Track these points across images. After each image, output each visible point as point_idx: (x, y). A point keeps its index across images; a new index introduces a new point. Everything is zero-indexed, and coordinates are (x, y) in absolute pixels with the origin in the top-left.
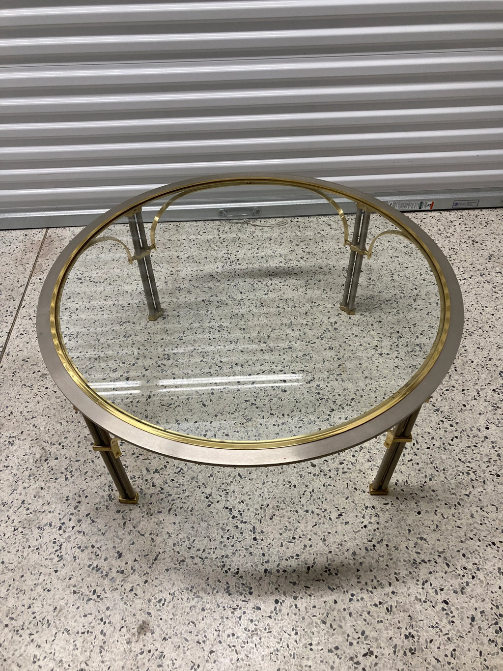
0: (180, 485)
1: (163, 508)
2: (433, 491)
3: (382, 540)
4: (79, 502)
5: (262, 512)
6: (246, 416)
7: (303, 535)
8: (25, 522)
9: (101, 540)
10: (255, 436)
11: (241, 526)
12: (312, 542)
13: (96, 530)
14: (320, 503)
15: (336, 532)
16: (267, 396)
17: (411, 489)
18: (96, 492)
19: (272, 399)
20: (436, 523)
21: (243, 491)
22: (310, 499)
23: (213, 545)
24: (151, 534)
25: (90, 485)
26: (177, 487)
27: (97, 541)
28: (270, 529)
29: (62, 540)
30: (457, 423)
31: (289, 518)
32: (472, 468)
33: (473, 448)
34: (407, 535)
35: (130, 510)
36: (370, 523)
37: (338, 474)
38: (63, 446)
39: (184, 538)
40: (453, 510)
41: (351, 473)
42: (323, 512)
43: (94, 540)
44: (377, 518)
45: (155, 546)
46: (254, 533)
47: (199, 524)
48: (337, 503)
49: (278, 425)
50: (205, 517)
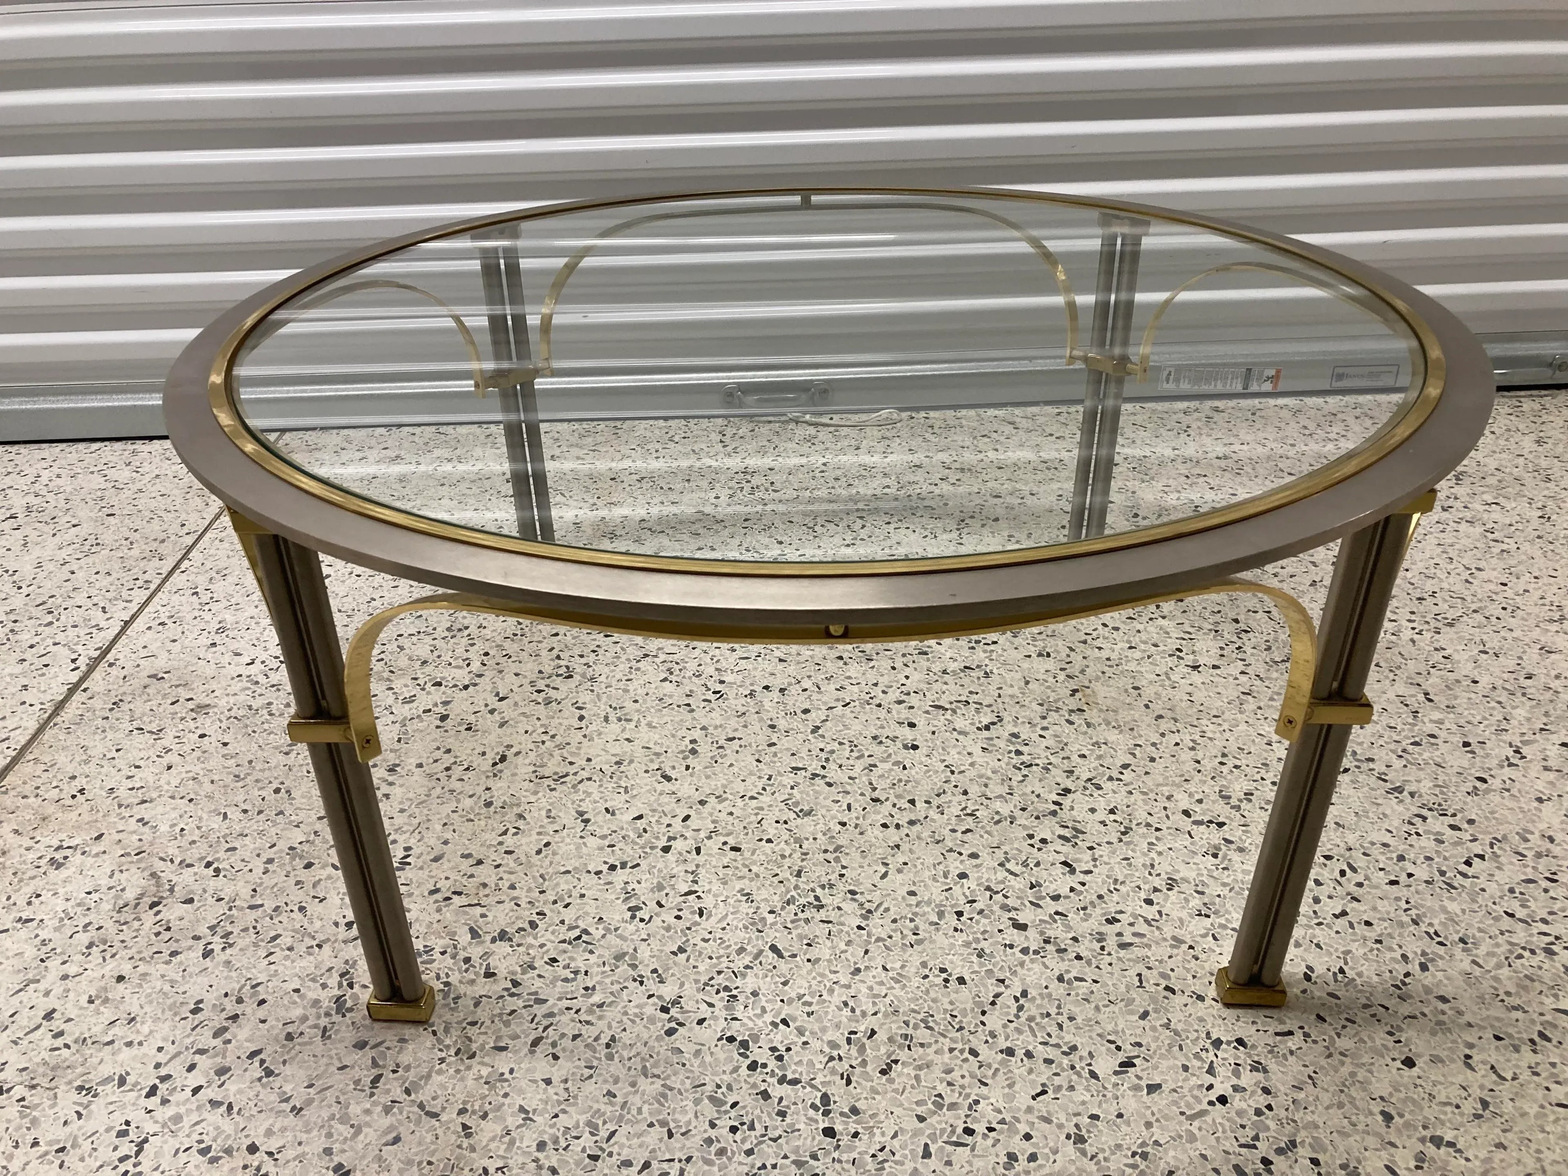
0: (576, 973)
1: (515, 1037)
2: (1443, 999)
3: (1293, 1144)
4: (235, 1018)
5: (854, 1052)
6: (797, 804)
7: (1002, 1122)
8: (41, 1070)
9: (284, 1130)
10: (826, 851)
11: (777, 1091)
12: (1034, 1145)
13: (274, 1097)
14: (1053, 1029)
15: (1120, 1116)
16: (858, 758)
17: (1361, 991)
18: (297, 991)
19: (875, 766)
20: (1476, 1092)
21: (786, 993)
22: (1017, 1017)
23: (678, 1148)
24: (462, 1112)
25: (281, 969)
26: (566, 980)
27: (269, 1133)
28: (881, 1103)
29: (150, 1127)
30: (1471, 822)
31: (949, 1071)
32: (1557, 938)
33: (1545, 884)
34: (1383, 1130)
35: (402, 1040)
36: (1236, 1089)
37: (1103, 948)
38: (217, 871)
39: (577, 1126)
40: (1527, 1056)
41: (1149, 946)
42: (1064, 1053)
43: (262, 1131)
44: (1260, 1076)
45: (473, 1149)
46: (826, 1113)
47: (633, 1084)
48: (1110, 1027)
49: (898, 826)
50: (656, 1065)
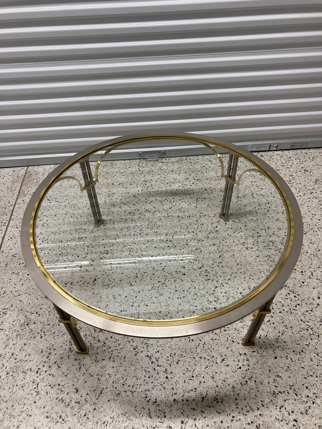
0: (116, 340)
1: (106, 357)
2: (285, 342)
3: (252, 377)
4: (50, 353)
5: (171, 359)
6: (159, 292)
7: (199, 374)
8: (14, 368)
9: (64, 380)
10: (166, 306)
11: (157, 368)
12: (205, 379)
13: (61, 373)
14: (210, 352)
15: (221, 372)
16: (172, 278)
17: (269, 341)
18: (61, 346)
19: (176, 280)
20: (287, 365)
21: (158, 344)
22: (203, 349)
23: (139, 382)
24: (97, 375)
25: (57, 341)
26: (114, 342)
27: (61, 381)
28: (177, 370)
29: (39, 381)
30: (299, 295)
31: (189, 363)
32: (310, 326)
33: (310, 312)
34: (268, 373)
35: (84, 358)
36: (243, 365)
37: (221, 331)
38: (39, 314)
39: (120, 378)
40: (298, 356)
41: (230, 330)
42: (212, 358)
43: (60, 380)
44: (248, 362)
45: (101, 384)
46: (166, 373)
47: (129, 368)
48: (221, 351)
49: (181, 298)
50: (134, 363)
